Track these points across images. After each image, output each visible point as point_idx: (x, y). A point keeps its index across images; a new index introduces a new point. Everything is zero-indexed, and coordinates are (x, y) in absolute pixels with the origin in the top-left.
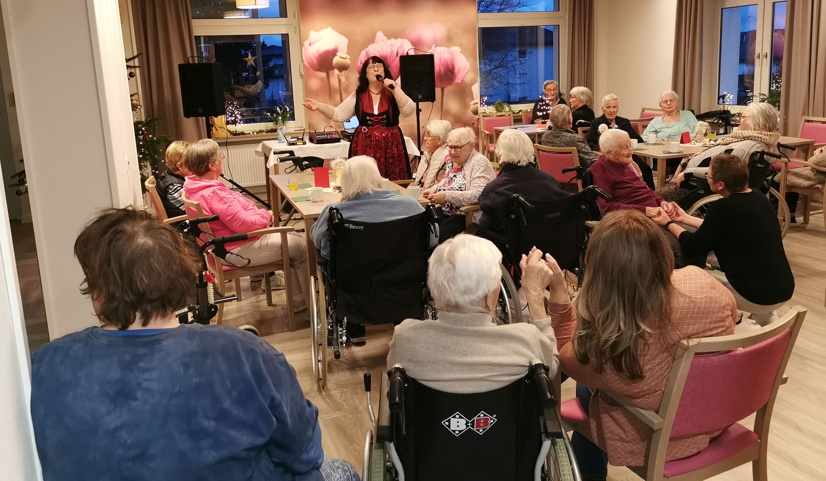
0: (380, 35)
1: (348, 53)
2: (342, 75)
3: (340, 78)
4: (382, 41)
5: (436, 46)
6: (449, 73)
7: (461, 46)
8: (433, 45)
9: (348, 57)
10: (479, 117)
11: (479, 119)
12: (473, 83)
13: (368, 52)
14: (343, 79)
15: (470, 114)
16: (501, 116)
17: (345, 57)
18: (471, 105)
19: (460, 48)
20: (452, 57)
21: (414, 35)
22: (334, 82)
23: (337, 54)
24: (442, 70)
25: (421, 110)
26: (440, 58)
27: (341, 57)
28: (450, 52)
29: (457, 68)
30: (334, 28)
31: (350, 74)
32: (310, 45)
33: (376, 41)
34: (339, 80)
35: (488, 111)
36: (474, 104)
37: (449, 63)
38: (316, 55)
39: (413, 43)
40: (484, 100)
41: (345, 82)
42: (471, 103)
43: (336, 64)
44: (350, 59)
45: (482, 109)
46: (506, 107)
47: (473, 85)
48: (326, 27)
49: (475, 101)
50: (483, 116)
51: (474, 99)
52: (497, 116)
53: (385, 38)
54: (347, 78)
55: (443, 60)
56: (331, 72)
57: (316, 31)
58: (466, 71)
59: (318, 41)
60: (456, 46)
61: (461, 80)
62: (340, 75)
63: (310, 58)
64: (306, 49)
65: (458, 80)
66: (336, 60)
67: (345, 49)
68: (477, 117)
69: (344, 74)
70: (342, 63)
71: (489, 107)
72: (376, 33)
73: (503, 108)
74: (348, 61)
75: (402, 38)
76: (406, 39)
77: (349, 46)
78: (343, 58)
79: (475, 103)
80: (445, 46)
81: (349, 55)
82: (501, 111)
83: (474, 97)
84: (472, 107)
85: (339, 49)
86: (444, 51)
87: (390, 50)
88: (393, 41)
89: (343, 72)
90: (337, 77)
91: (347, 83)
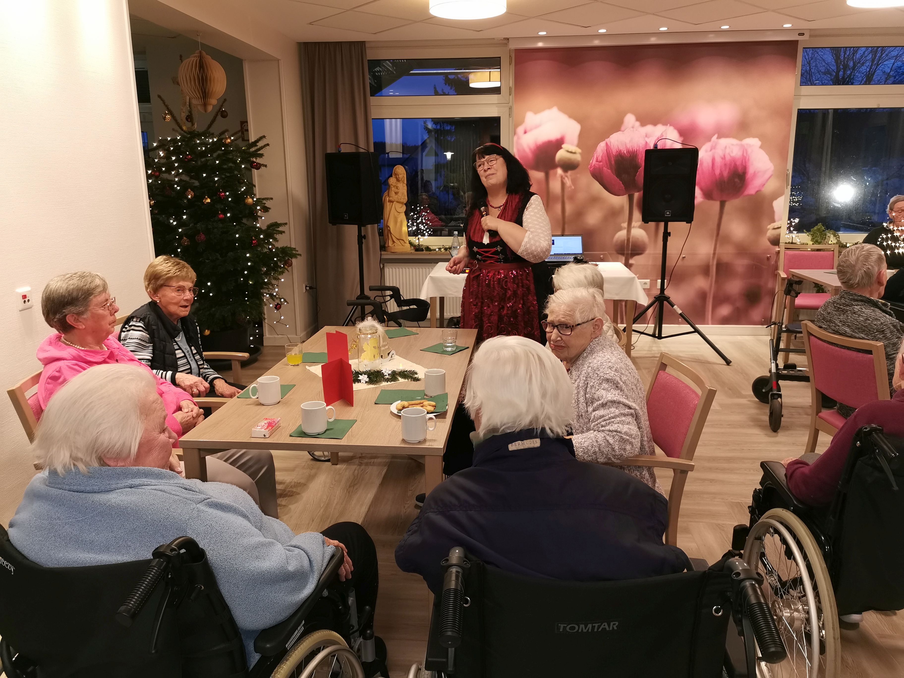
0: (630, 119)
1: (579, 146)
2: (567, 176)
3: (565, 181)
4: (632, 129)
5: (719, 137)
6: (736, 180)
7: (762, 137)
8: (714, 135)
9: (579, 150)
10: (779, 249)
11: (779, 252)
12: (776, 196)
13: (609, 144)
14: (568, 182)
15: (765, 243)
16: (818, 250)
17: (574, 151)
18: (769, 229)
19: (760, 140)
20: (745, 154)
21: (684, 120)
22: (555, 186)
23: (563, 146)
24: (726, 174)
25: (669, 234)
26: (724, 156)
27: (568, 151)
28: (742, 146)
29: (751, 171)
30: (562, 109)
31: (578, 175)
32: (525, 132)
33: (623, 128)
34: (563, 184)
35: (797, 241)
36: (774, 229)
37: (738, 163)
38: (532, 145)
39: (683, 133)
40: (793, 224)
41: (571, 187)
42: (769, 227)
43: (560, 160)
44: (580, 154)
45: (786, 237)
46: (832, 236)
47: (776, 199)
48: (550, 108)
49: (776, 225)
50: (785, 248)
51: (774, 221)
52: (813, 250)
53: (638, 124)
54: (574, 181)
55: (728, 158)
56: (551, 172)
57: (536, 112)
58: (767, 176)
59: (537, 127)
60: (754, 137)
61: (757, 189)
62: (564, 176)
63: (524, 151)
64: (519, 138)
65: (751, 190)
66: (561, 154)
67: (576, 141)
68: (777, 249)
69: (571, 176)
70: (570, 159)
71: (800, 235)
72: (625, 114)
73: (824, 237)
74: (578, 157)
75: (665, 124)
76: (670, 125)
77: (581, 135)
78: (571, 152)
79: (775, 227)
80: (734, 137)
81: (580, 148)
82: (820, 243)
83: (776, 217)
84: (770, 233)
85: (567, 139)
86: (733, 145)
87: (644, 143)
88: (649, 128)
89: (570, 173)
90: (560, 179)
91: (573, 187)
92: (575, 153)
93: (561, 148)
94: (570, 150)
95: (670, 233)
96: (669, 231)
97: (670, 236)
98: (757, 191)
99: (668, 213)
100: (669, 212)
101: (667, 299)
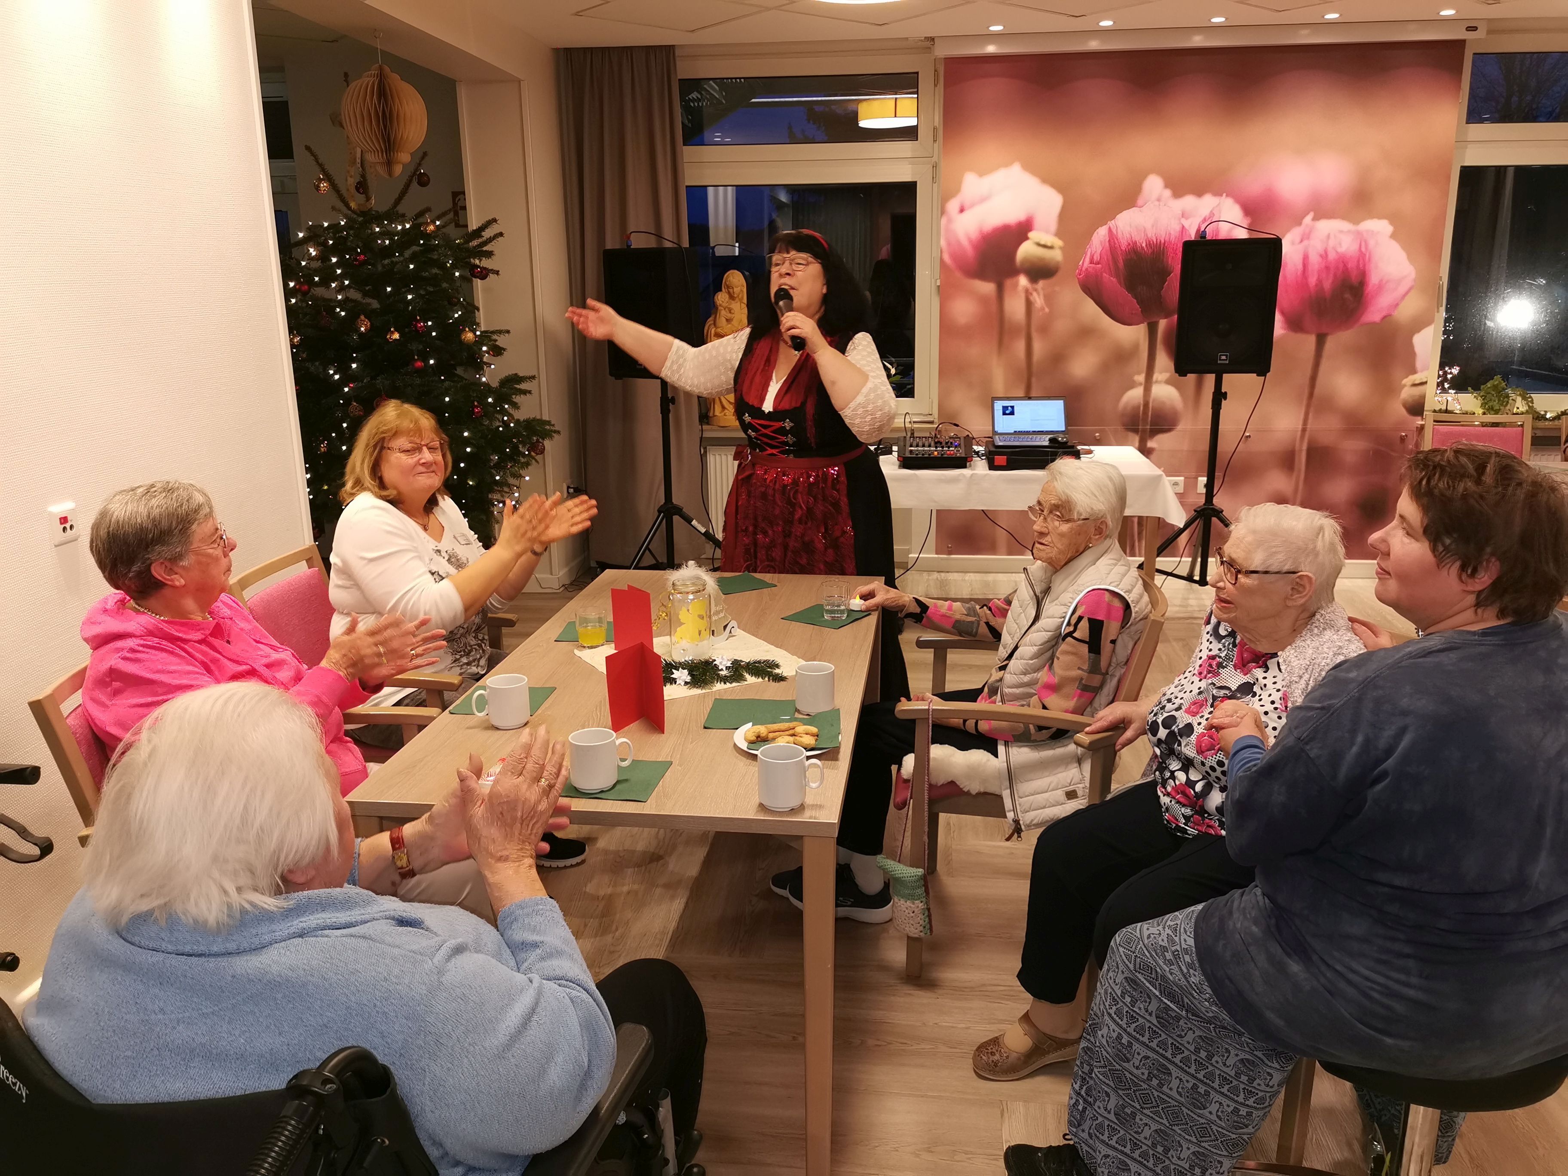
0: (1154, 185)
1: (1058, 234)
2: (1036, 290)
3: (1031, 298)
4: (1157, 203)
5: (1315, 219)
6: (1347, 296)
7: (1394, 218)
8: (1307, 214)
9: (1058, 243)
10: (1423, 423)
11: (1422, 427)
12: (1418, 324)
13: (1114, 231)
14: (1038, 301)
15: (1397, 410)
16: (1495, 425)
17: (1049, 244)
18: (1405, 386)
19: (1391, 223)
20: (1363, 249)
21: (1253, 186)
22: (1015, 307)
23: (1030, 235)
24: (1327, 285)
25: (1225, 396)
26: (1326, 252)
27: (1039, 244)
28: (1359, 234)
29: (1374, 279)
30: (1030, 167)
31: (1057, 289)
32: (962, 210)
33: (1140, 202)
34: (1029, 304)
35: (1456, 407)
36: (1414, 385)
37: (1351, 265)
38: (974, 234)
39: (1250, 209)
40: (1449, 376)
41: (1043, 309)
42: (1404, 381)
43: (1025, 260)
44: (1061, 248)
45: (1435, 399)
46: (1519, 399)
47: (1419, 331)
48: (1007, 165)
49: (1417, 378)
50: (1435, 421)
51: (1414, 371)
52: (1484, 425)
53: (1168, 193)
54: (1049, 299)
55: (1332, 256)
56: (1008, 283)
57: (982, 174)
58: (1402, 289)
59: (983, 199)
60: (1380, 217)
61: (1384, 314)
62: (1031, 290)
63: (959, 243)
64: (950, 221)
65: (1374, 314)
66: (1026, 250)
67: (1053, 225)
68: (1419, 422)
69: (1043, 289)
70: (1042, 259)
71: (1463, 396)
72: (1145, 177)
73: (1504, 400)
74: (1056, 255)
75: (1218, 193)
76: (1227, 196)
77: (1063, 216)
78: (1045, 246)
79: (1417, 382)
80: (1343, 218)
81: (1060, 238)
82: (1497, 412)
83: (1419, 364)
84: (1407, 393)
85: (1038, 222)
86: (1341, 232)
87: (1178, 228)
88: (1189, 201)
89: (1041, 284)
90: (1023, 296)
91: (1047, 310)
92: (1051, 248)
93: (1027, 238)
94: (1043, 243)
95: (1226, 393)
96: (1223, 391)
97: (1225, 399)
98: (1385, 317)
99: (1224, 357)
100: (1226, 356)
101: (1218, 513)
